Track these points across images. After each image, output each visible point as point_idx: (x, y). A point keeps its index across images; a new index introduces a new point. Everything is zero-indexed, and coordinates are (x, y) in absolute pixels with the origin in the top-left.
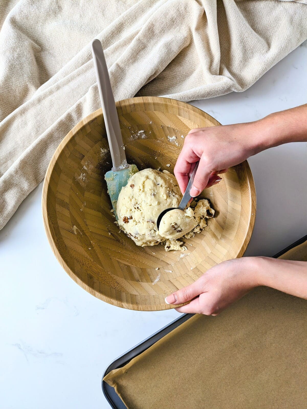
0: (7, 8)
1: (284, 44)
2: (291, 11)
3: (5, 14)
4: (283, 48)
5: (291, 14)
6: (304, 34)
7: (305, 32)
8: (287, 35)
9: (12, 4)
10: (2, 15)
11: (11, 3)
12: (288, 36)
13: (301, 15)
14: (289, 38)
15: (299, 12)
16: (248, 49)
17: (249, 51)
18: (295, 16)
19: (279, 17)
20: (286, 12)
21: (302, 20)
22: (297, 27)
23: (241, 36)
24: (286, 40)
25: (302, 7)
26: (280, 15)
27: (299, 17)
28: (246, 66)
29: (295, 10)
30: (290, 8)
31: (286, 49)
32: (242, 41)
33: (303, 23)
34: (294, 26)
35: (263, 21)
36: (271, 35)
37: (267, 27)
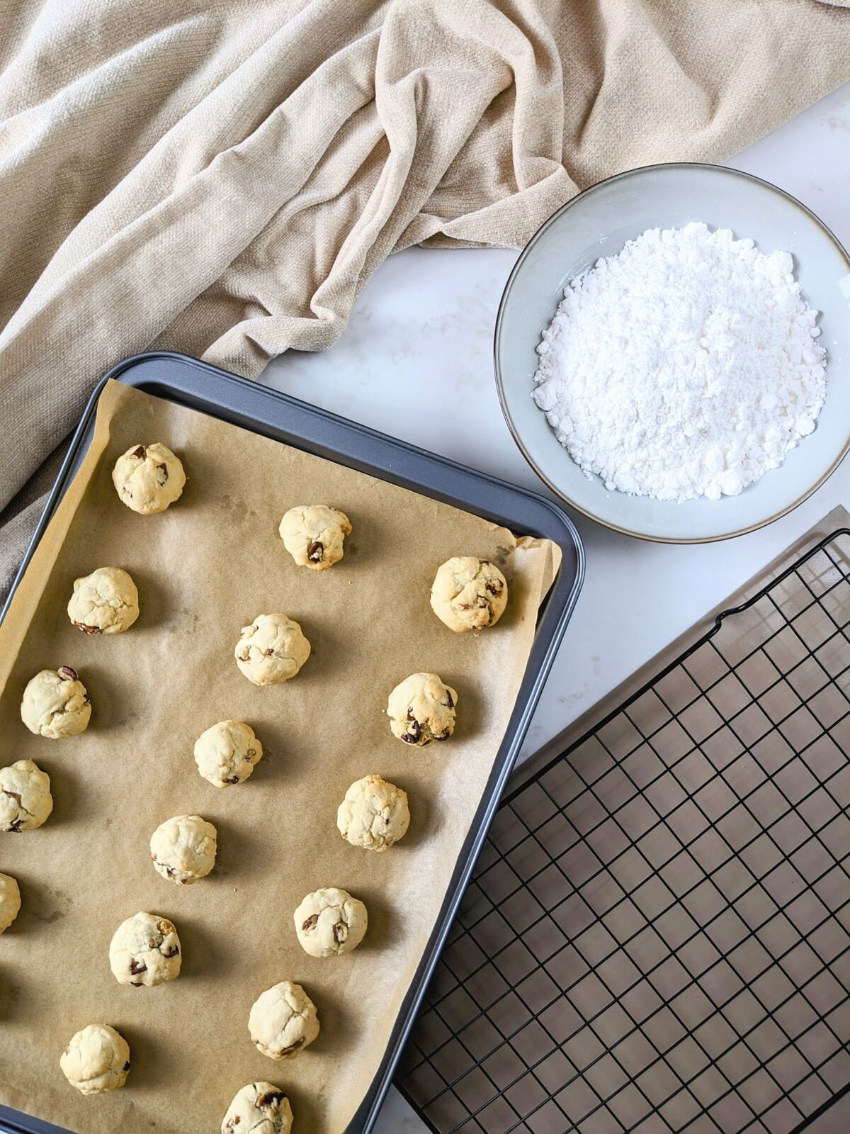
0: (16, 20)
1: (746, 111)
2: (780, 19)
3: (10, 36)
4: (740, 122)
5: (778, 27)
6: (812, 87)
7: (813, 82)
8: (757, 85)
9: (31, 8)
10: (4, 38)
11: (27, 6)
12: (761, 87)
13: (807, 33)
14: (762, 95)
15: (801, 24)
16: (645, 109)
17: (647, 112)
18: (790, 33)
19: (748, 32)
20: (767, 20)
21: (809, 48)
22: (794, 66)
23: (633, 70)
24: (753, 99)
25: (812, 11)
26: (749, 27)
27: (800, 38)
28: (630, 154)
29: (792, 16)
30: (778, 9)
31: (749, 125)
32: (632, 82)
33: (812, 56)
34: (785, 60)
35: (699, 38)
36: (715, 80)
37: (708, 55)
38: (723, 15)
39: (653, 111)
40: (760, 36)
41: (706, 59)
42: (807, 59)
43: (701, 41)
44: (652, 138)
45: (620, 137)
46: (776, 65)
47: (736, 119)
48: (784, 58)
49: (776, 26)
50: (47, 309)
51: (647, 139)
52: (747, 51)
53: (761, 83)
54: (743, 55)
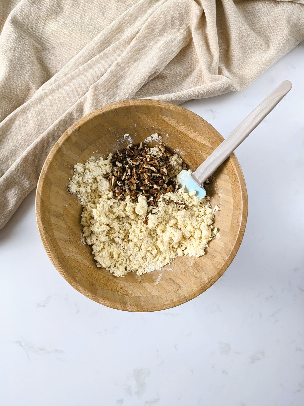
0: (8, 8)
1: (283, 44)
2: (289, 11)
3: (6, 14)
10: (4, 15)
11: (12, 3)
13: (299, 15)
14: (287, 38)
15: (297, 12)
16: (247, 49)
17: (247, 51)
18: (293, 16)
19: (278, 17)
20: (284, 12)
21: (300, 20)
22: (295, 27)
23: (240, 36)
24: (284, 39)
25: (300, 7)
26: (278, 15)
27: (296, 17)
28: (245, 66)
29: (293, 10)
30: (288, 8)
31: (284, 48)
32: (240, 40)
33: (301, 23)
34: (292, 26)
35: (261, 21)
36: (269, 35)
37: (265, 27)
38: (269, 12)
39: (250, 50)
40: (283, 18)
41: (264, 28)
42: (300, 24)
43: (262, 22)
44: (251, 59)
45: (240, 61)
46: (290, 27)
47: (280, 47)
48: (292, 25)
49: (288, 14)
50: (13, 117)
51: (249, 60)
52: (279, 24)
53: (286, 34)
54: (278, 25)
